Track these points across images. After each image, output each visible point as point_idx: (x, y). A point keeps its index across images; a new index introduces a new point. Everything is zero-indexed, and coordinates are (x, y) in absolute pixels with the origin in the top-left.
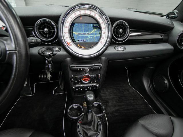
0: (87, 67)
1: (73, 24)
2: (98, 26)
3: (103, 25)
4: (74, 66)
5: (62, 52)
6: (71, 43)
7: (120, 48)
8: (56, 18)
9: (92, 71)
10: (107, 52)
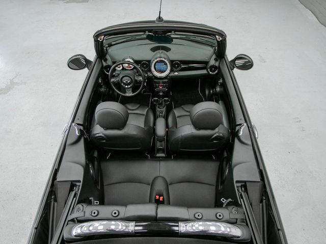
0: (161, 81)
1: (155, 63)
2: (166, 64)
3: (168, 64)
4: (155, 80)
5: (151, 75)
6: (154, 71)
7: (176, 73)
8: (149, 61)
9: (163, 83)
10: (170, 75)
